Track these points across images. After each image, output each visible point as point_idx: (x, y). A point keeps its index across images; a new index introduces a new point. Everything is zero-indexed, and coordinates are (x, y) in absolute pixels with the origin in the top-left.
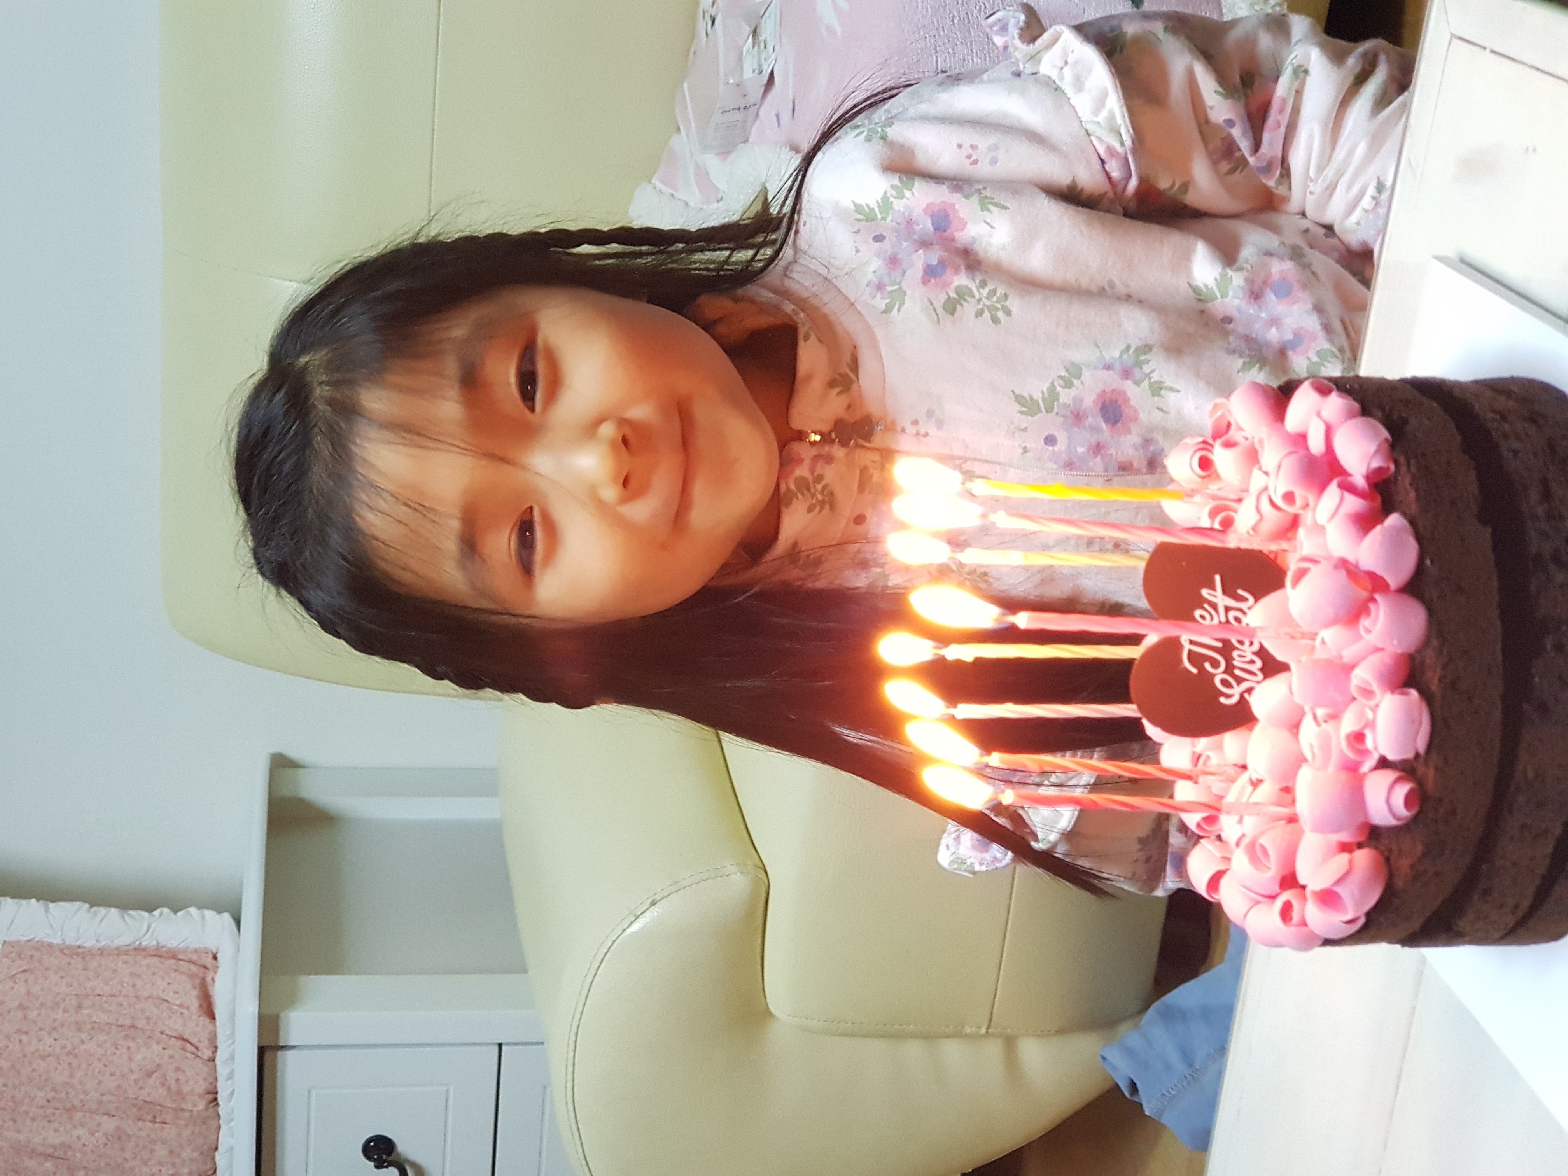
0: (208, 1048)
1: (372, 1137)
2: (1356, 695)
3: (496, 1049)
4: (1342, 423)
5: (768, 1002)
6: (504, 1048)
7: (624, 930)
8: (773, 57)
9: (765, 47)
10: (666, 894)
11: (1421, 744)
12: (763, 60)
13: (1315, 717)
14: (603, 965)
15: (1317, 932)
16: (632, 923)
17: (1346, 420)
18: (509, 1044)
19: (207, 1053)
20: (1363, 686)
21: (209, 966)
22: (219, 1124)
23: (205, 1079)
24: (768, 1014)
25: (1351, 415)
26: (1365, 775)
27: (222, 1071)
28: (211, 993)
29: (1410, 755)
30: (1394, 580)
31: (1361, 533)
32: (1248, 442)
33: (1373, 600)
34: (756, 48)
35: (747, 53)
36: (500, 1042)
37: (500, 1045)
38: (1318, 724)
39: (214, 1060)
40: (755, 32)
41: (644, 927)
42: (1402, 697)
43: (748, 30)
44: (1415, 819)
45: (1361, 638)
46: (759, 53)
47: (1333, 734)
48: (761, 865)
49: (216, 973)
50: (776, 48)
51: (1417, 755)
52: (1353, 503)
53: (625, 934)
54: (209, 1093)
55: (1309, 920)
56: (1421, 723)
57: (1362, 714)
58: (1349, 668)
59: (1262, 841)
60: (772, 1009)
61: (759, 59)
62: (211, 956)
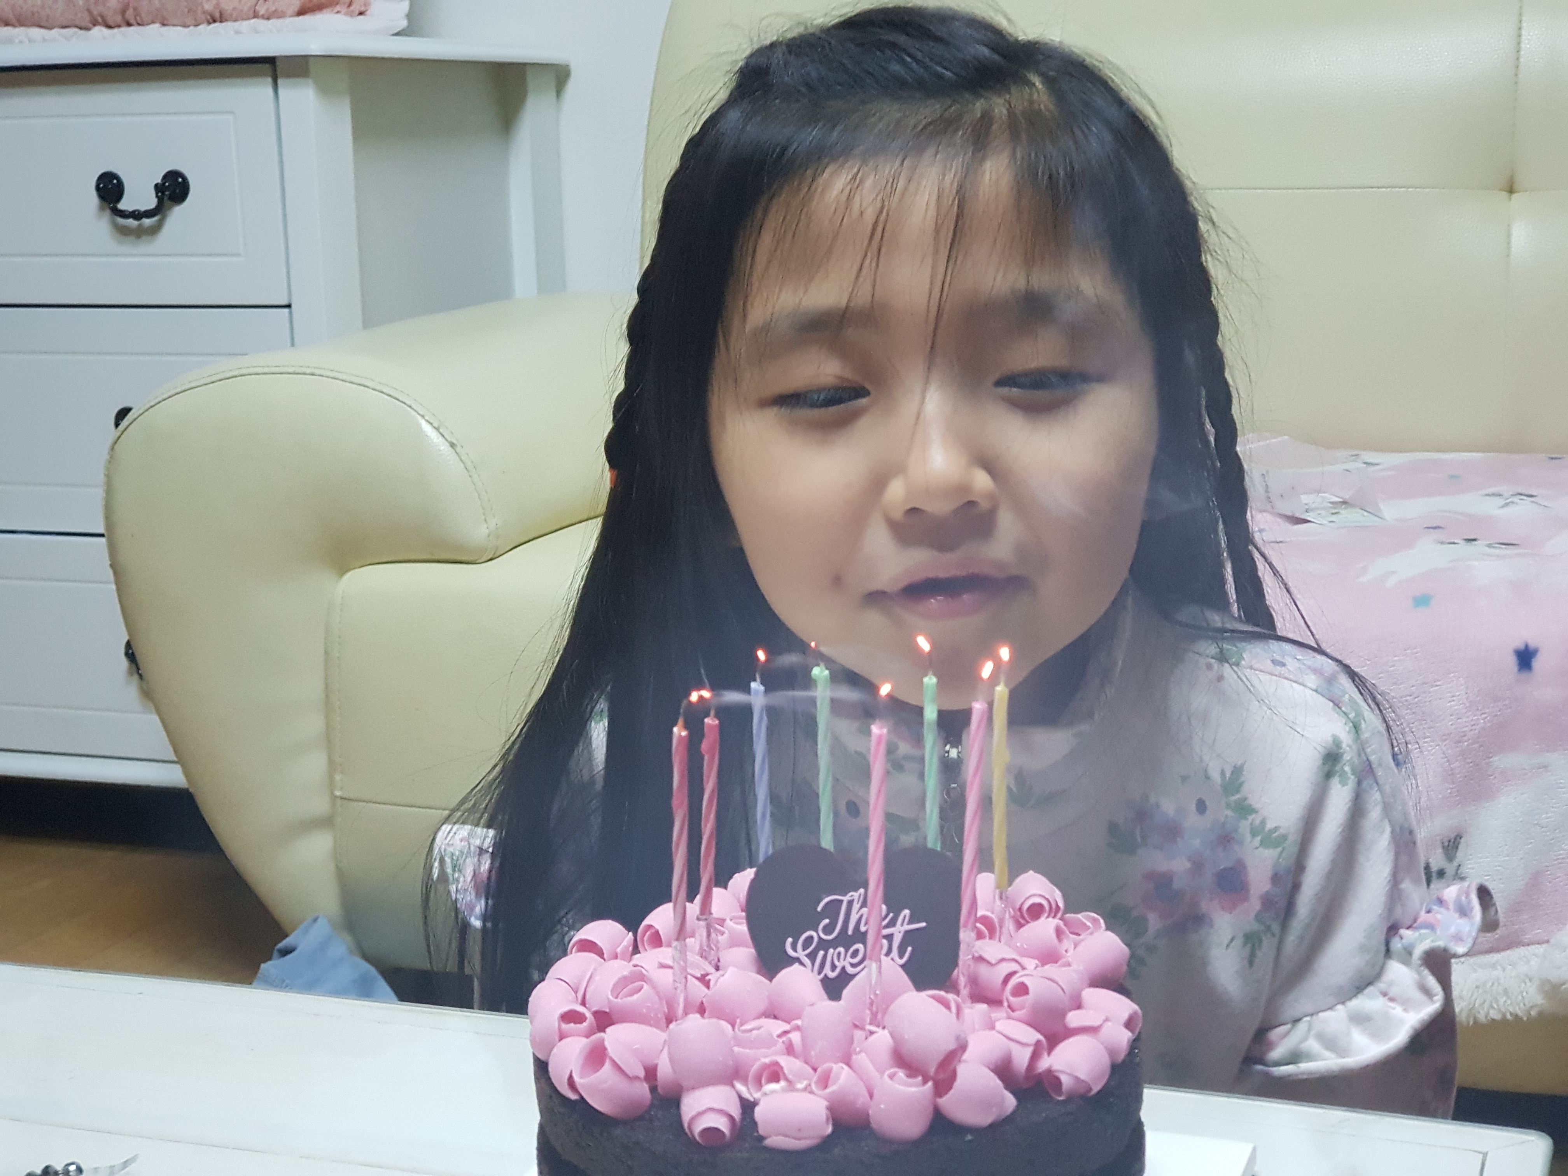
0: (267, 10)
1: (187, 179)
2: (819, 1070)
3: (284, 302)
4: (1102, 1044)
5: (356, 570)
6: (286, 310)
7: (423, 416)
8: (1324, 522)
9: (1332, 514)
10: (463, 458)
11: (774, 1141)
12: (1319, 512)
13: (786, 1033)
14: (386, 397)
15: (555, 1050)
16: (431, 424)
17: (1106, 1047)
18: (291, 313)
19: (262, 10)
20: (832, 1075)
21: (352, 8)
22: (189, 26)
23: (234, 9)
24: (343, 570)
25: (1112, 1052)
26: (733, 1086)
27: (245, 26)
28: (325, 11)
29: (762, 1131)
30: (947, 1102)
31: (991, 1067)
32: (1064, 952)
33: (925, 1082)
34: (1330, 505)
35: (1323, 497)
36: (293, 306)
37: (289, 306)
38: (779, 1036)
39: (255, 17)
40: (1344, 502)
41: (427, 436)
42: (824, 1118)
43: (1347, 496)
44: (690, 1141)
45: (882, 1073)
46: (1324, 509)
47: (773, 1049)
48: (498, 554)
49: (346, 14)
50: (1332, 524)
51: (762, 1138)
52: (1022, 1058)
53: (419, 417)
54: (221, 14)
55: (564, 1041)
56: (799, 1139)
57: (801, 1078)
58: (847, 1061)
59: (646, 987)
60: (349, 575)
61: (1318, 509)
62: (363, 9)
